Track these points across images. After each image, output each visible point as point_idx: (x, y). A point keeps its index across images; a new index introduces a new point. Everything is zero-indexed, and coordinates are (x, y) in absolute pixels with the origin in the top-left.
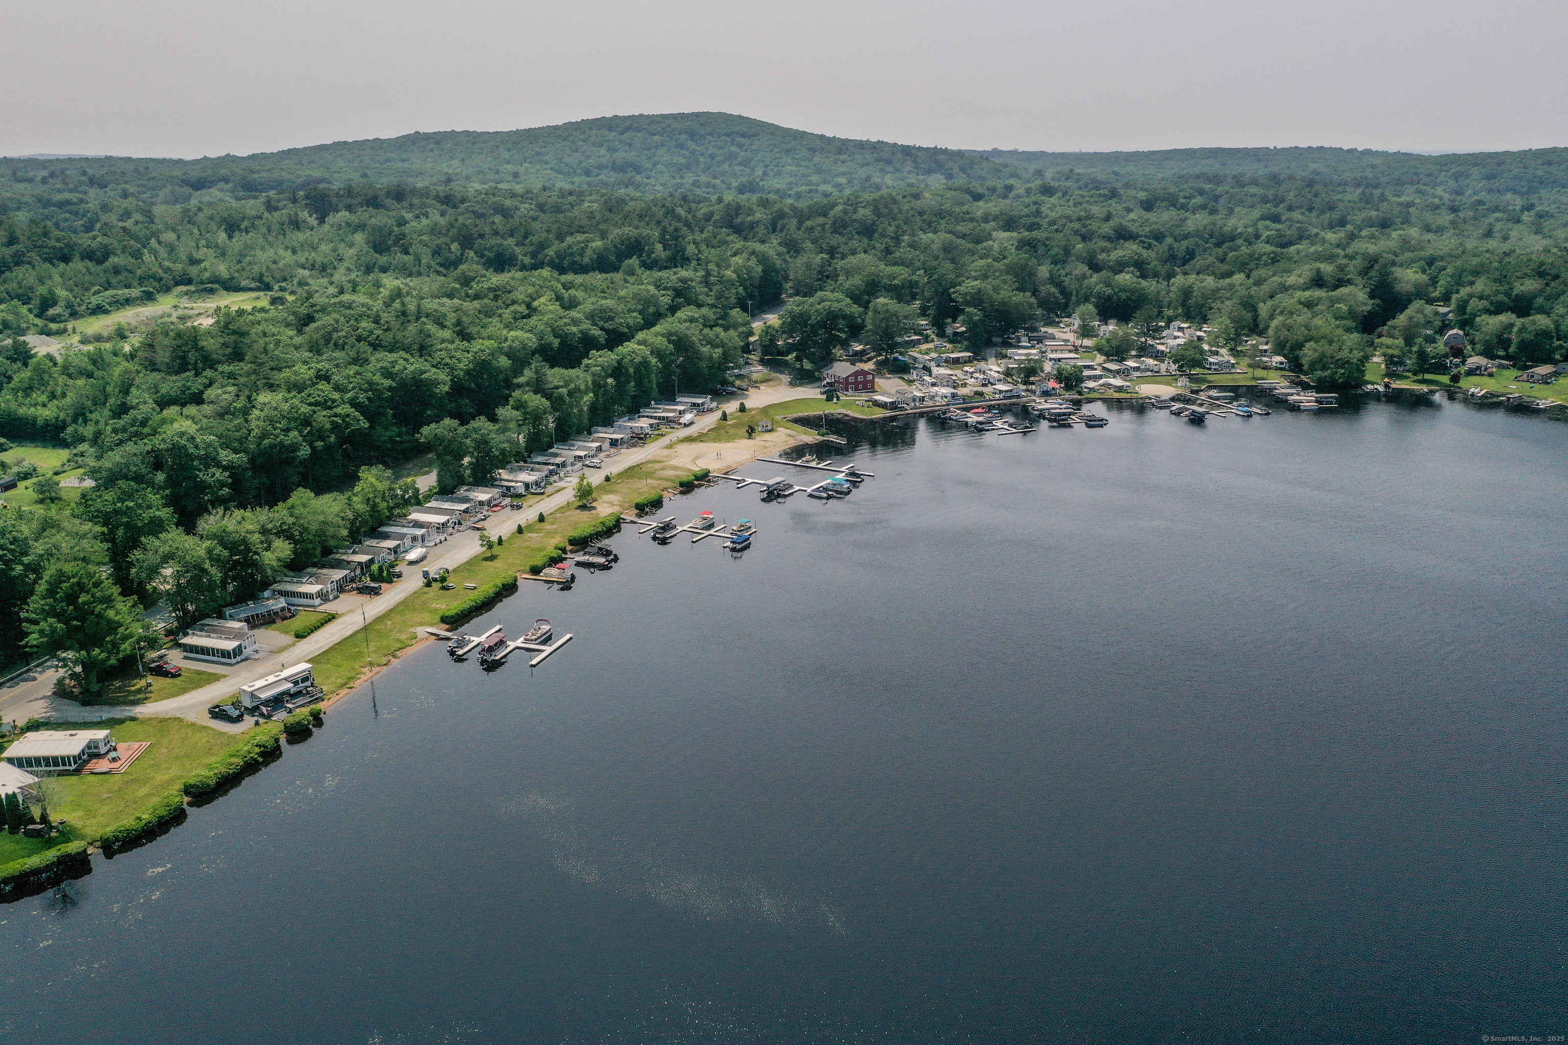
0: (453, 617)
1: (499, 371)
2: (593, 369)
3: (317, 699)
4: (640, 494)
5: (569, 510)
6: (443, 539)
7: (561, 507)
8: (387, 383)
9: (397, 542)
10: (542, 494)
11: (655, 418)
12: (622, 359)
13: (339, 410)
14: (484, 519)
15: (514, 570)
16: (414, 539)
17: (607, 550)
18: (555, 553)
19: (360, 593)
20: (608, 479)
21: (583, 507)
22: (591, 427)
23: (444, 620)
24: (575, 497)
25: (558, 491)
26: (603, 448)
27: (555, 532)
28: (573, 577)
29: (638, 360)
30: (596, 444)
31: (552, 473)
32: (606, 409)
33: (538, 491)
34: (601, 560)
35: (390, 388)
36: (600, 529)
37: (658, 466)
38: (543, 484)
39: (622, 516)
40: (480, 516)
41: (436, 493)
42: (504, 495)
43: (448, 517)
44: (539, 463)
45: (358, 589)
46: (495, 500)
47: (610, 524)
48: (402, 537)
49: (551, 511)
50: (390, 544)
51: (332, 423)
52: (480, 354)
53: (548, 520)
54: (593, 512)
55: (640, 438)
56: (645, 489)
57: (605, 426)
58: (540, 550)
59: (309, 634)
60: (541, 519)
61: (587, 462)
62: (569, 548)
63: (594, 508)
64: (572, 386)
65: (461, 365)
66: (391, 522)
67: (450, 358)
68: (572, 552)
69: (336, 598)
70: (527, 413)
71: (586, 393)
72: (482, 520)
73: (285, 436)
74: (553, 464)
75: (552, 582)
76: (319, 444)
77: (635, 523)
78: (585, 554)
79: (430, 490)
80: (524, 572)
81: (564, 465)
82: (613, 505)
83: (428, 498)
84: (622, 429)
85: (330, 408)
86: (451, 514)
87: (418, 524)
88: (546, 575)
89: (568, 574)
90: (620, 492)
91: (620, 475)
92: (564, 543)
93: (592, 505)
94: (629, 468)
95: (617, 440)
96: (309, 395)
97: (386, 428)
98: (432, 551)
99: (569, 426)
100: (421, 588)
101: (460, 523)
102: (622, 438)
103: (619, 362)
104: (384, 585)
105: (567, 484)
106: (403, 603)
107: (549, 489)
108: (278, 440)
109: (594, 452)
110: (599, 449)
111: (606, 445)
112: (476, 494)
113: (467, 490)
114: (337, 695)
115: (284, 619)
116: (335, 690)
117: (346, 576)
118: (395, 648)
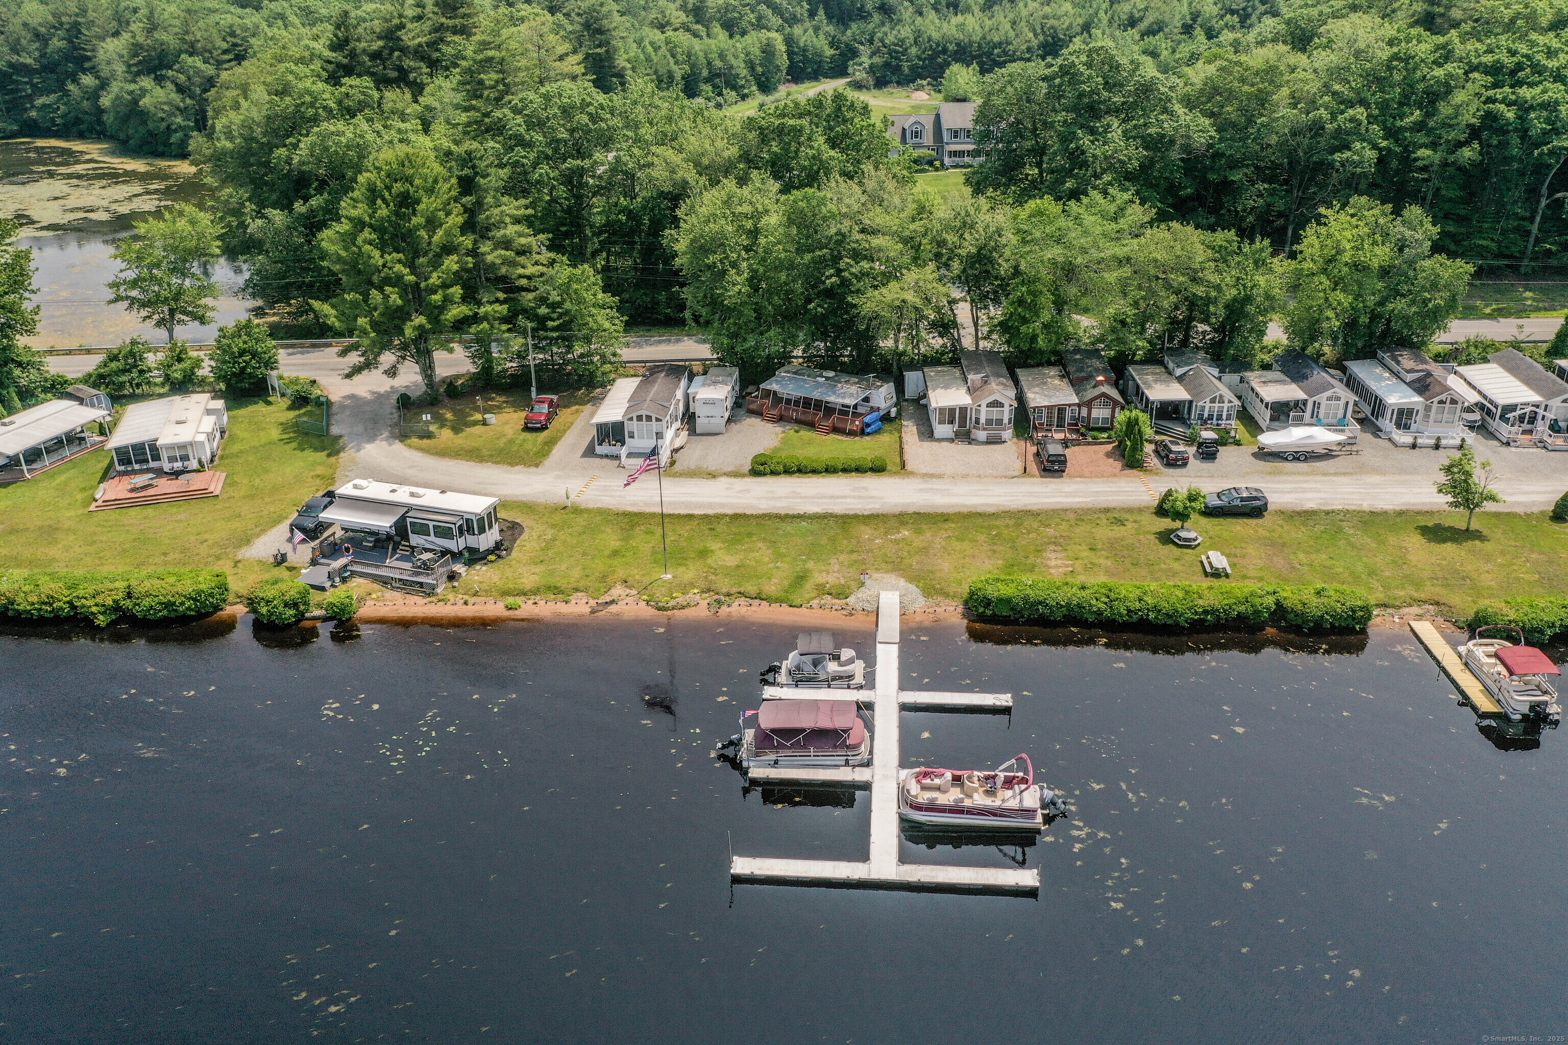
9: (1297, 395)
16: (1380, 410)
50: (1280, 392)
51: (1484, 116)
66: (1386, 357)
69: (994, 442)
80: (1447, 613)
85: (1518, 84)
87: (1423, 384)
100: (1141, 509)
114: (466, 603)
115: (836, 430)
116: (486, 591)
117: (1061, 410)
118: (751, 589)
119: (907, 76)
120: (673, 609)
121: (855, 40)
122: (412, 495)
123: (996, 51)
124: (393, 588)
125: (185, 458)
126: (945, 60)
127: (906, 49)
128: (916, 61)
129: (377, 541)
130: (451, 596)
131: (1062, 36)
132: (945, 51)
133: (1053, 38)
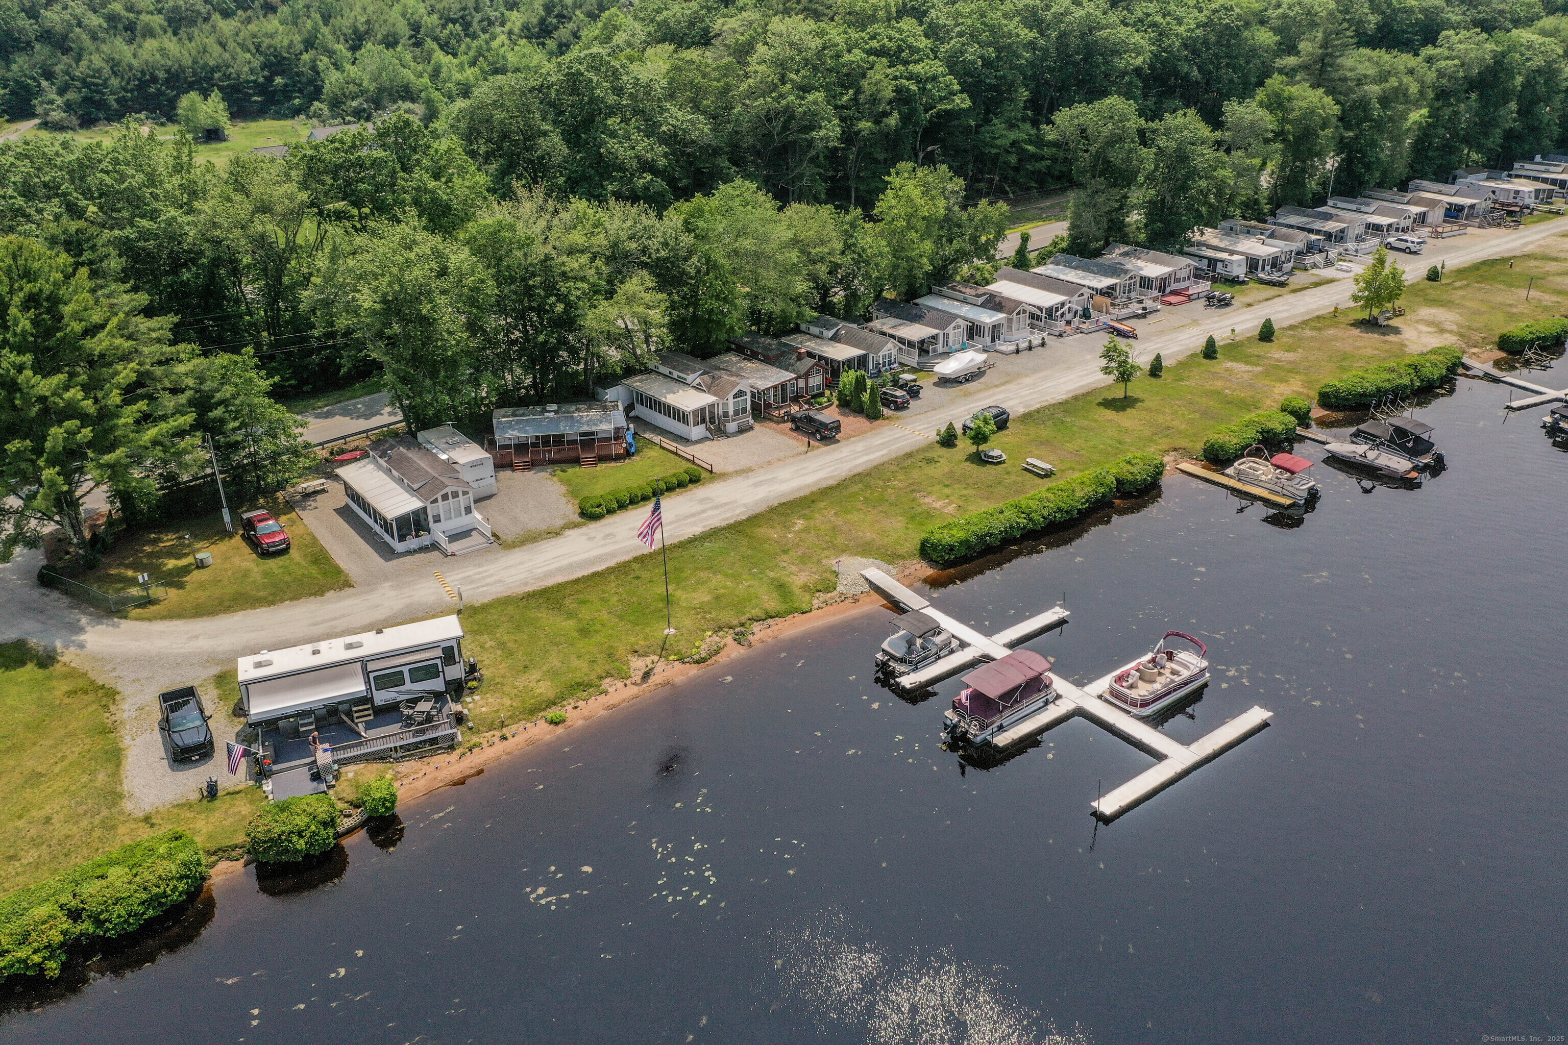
0: (951, 548)
1: (1254, 52)
2: (1443, 64)
3: (434, 741)
4: (1512, 317)
5: (1335, 325)
6: (1036, 341)
7: (1318, 317)
8: (1026, 34)
9: (930, 331)
10: (1282, 284)
11: (1545, 180)
12: (1503, 55)
13: (918, 68)
14: (1143, 316)
15: (1164, 444)
16: (974, 331)
17: (1418, 439)
18: (1279, 423)
19: (797, 429)
20: (1434, 276)
21: (1370, 324)
22: (1409, 179)
23: (927, 551)
24: (1355, 298)
25: (1317, 285)
26: (1429, 219)
27: (1293, 369)
28: (1313, 498)
29: (1538, 62)
30: (1415, 210)
31: (1311, 248)
32: (1448, 149)
33: (1275, 277)
34: (1399, 464)
35: (1031, 45)
36: (1406, 381)
37: (1552, 266)
38: (1288, 267)
39: (1465, 360)
40: (1136, 308)
41: (1063, 251)
42: (1198, 275)
43: (1061, 298)
44: (1291, 227)
45: (793, 419)
46: (1177, 280)
47: (1436, 373)
48: (945, 319)
49: (1292, 322)
50: (915, 332)
51: (898, 90)
52: (1222, 13)
53: (1281, 339)
54: (1392, 338)
55: (1510, 213)
56: (1521, 309)
57: (1437, 180)
58: (1244, 405)
59: (610, 512)
60: (1267, 334)
61: (1391, 240)
62: (1317, 412)
63: (1396, 331)
64: (1393, 82)
65: (1181, 30)
66: (945, 289)
67: (1164, 16)
68: (1323, 423)
69: (742, 431)
70: (1289, 122)
71: (1417, 105)
72: (1137, 316)
73: (798, 97)
74: (1318, 232)
75: (1254, 498)
76: (865, 125)
77: (1496, 380)
78: (1357, 435)
79: (1055, 244)
80: (1187, 454)
81: (1339, 237)
82: (1442, 331)
83: (1042, 259)
84: (1474, 191)
85: (906, 63)
86: (1070, 293)
87: (995, 303)
88: (1239, 472)
89: (1301, 487)
90: (1460, 306)
91: (1461, 272)
92: (1307, 399)
93: (1392, 323)
94: (1485, 263)
95: (1460, 208)
96: (873, 38)
97: (1012, 126)
98: (1003, 364)
99: (1368, 167)
100: (930, 447)
101: (1086, 315)
102: (1472, 207)
103: (1499, 60)
104: (850, 423)
105: (1340, 275)
106: (862, 478)
107: (1300, 278)
108: (784, 102)
109: (1408, 223)
110: (1421, 219)
111: (1436, 216)
112: (1140, 263)
113: (1126, 254)
114: (504, 738)
115: (602, 459)
116: (511, 717)
117: (783, 386)
118: (757, 612)
119: (116, 110)
120: (711, 657)
121: (25, 76)
122: (349, 647)
123: (216, 75)
124: (397, 760)
126: (158, 90)
127: (106, 80)
128: (123, 93)
129: (318, 720)
130: (475, 739)
131: (286, 55)
132: (154, 79)
133: (275, 57)
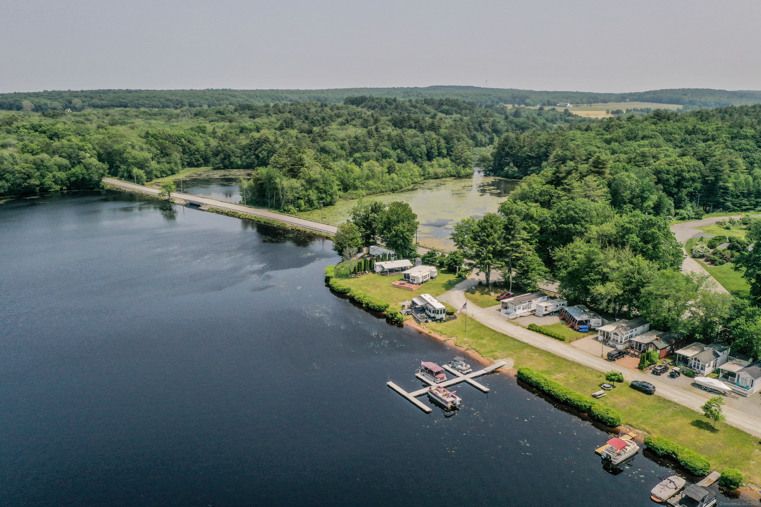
114: (423, 328)
116: (430, 327)
117: (640, 344)
118: (478, 349)
120: (458, 346)
125: (414, 280)
